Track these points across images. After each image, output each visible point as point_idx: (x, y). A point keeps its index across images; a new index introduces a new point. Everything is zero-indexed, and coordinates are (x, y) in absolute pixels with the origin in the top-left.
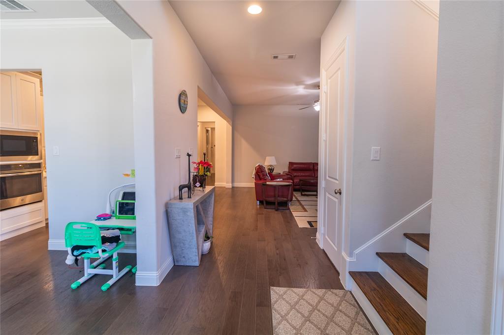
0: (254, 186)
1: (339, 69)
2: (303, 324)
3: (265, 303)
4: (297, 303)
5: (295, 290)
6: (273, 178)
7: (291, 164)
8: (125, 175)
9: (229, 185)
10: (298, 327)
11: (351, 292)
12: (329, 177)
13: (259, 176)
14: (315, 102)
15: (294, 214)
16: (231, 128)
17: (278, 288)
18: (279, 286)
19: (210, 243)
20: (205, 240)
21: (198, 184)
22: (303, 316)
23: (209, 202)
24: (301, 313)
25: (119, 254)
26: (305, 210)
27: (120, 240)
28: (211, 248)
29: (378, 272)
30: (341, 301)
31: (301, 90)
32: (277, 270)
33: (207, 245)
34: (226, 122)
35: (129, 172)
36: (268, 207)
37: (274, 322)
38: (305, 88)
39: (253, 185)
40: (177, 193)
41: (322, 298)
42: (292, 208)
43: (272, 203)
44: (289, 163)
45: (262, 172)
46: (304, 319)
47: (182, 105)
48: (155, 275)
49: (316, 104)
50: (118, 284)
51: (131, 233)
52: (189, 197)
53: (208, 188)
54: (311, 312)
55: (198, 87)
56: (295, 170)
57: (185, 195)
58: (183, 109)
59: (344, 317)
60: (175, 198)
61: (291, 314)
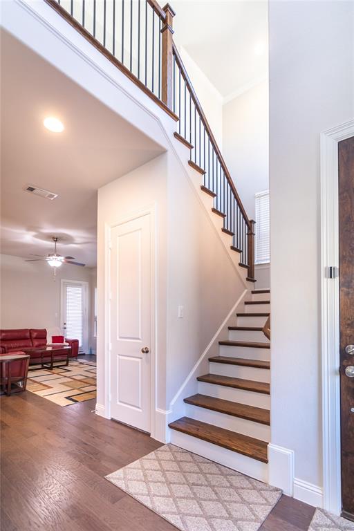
1: (140, 229)
3: (117, 495)
4: (145, 476)
10: (169, 494)
11: (171, 444)
12: (121, 338)
14: (49, 255)
15: (39, 394)
17: (113, 474)
24: (158, 482)
26: (48, 387)
29: (185, 417)
30: (173, 454)
37: (148, 505)
41: (159, 460)
46: (165, 485)
49: (51, 258)
54: (164, 476)
59: (188, 464)
61: (152, 488)
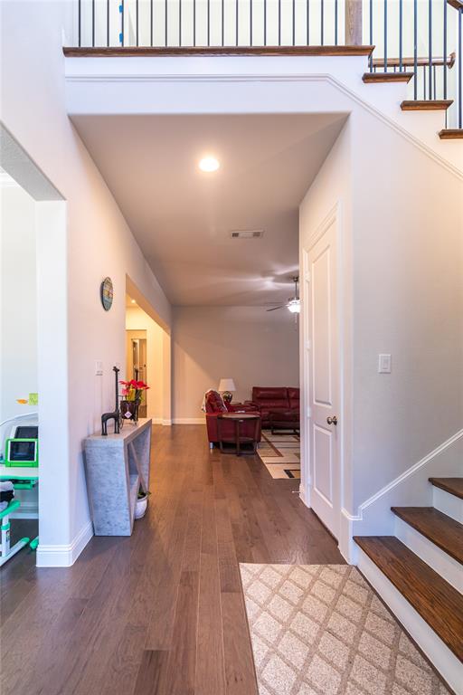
0: (205, 423)
1: (328, 247)
2: (292, 616)
3: (233, 586)
4: (280, 585)
5: (275, 566)
6: (232, 409)
7: (256, 390)
8: (20, 401)
9: (168, 422)
10: (285, 620)
11: (356, 567)
12: (317, 401)
13: (212, 406)
14: (289, 300)
15: (265, 460)
16: (169, 338)
17: (251, 565)
18: (251, 561)
19: (145, 502)
20: (139, 498)
21: (128, 414)
22: (292, 604)
23: (144, 442)
24: (287, 600)
25: (10, 520)
26: (280, 455)
27: (13, 497)
28: (147, 511)
29: (394, 537)
30: (344, 581)
31: (269, 284)
32: (247, 539)
33: (142, 505)
34: (162, 329)
35: (26, 398)
36: (226, 451)
37: (250, 615)
38: (274, 281)
39: (203, 421)
40: (99, 426)
41: (316, 578)
42: (260, 452)
43: (232, 446)
44: (254, 388)
45: (216, 400)
46: (292, 608)
47: (106, 298)
48: (67, 549)
49: (291, 303)
50: (9, 566)
51: (30, 487)
52: (117, 432)
53: (142, 422)
54: (303, 598)
55: (127, 275)
56: (261, 398)
57: (110, 430)
58: (106, 305)
59: (352, 604)
60: (94, 434)
61: (273, 601)
